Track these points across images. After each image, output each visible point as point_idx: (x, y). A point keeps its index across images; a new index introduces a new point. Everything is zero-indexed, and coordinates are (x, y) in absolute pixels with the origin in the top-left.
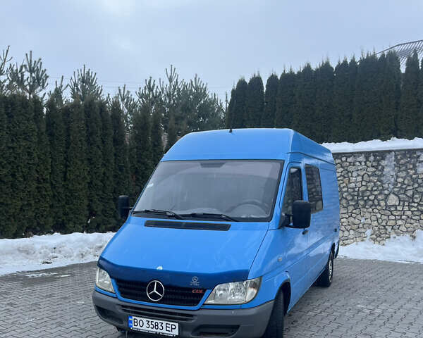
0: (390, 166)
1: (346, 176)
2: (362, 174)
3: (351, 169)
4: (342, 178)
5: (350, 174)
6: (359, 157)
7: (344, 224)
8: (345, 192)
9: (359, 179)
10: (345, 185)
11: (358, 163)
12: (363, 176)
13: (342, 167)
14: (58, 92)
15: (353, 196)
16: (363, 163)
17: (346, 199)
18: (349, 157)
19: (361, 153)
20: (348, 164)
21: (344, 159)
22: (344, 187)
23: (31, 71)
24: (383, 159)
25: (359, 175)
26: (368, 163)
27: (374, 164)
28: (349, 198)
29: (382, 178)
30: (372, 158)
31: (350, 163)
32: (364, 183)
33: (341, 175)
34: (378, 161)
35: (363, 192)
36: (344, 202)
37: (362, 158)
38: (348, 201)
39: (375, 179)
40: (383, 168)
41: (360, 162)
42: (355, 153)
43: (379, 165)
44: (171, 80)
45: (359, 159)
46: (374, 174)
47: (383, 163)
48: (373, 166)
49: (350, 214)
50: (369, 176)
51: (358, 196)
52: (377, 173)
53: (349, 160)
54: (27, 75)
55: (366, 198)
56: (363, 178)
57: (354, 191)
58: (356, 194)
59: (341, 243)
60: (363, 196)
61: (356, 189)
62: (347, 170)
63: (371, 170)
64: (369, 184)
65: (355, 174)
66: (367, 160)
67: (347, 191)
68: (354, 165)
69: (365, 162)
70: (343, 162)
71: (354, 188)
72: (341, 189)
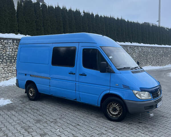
1: (4, 48)
4: (2, 49)
5: (6, 48)
6: (9, 40)
7: (6, 71)
9: (11, 50)
10: (4, 52)
12: (12, 49)
13: (2, 44)
15: (9, 58)
16: (12, 43)
17: (5, 59)
18: (5, 40)
22: (4, 54)
25: (10, 49)
26: (14, 43)
27: (17, 44)
28: (7, 59)
30: (15, 41)
31: (5, 43)
32: (13, 52)
33: (2, 48)
35: (13, 56)
36: (5, 60)
37: (11, 41)
38: (7, 60)
41: (10, 43)
42: (7, 38)
45: (9, 41)
46: (17, 48)
48: (16, 45)
49: (8, 66)
50: (15, 49)
51: (11, 57)
53: (5, 41)
55: (15, 59)
56: (12, 50)
57: (9, 56)
58: (10, 57)
59: (5, 79)
60: (13, 58)
61: (10, 55)
62: (4, 46)
63: (15, 46)
64: (15, 53)
65: (8, 48)
66: (13, 42)
67: (6, 56)
68: (7, 44)
69: (13, 43)
70: (2, 42)
71: (9, 54)
72: (2, 54)
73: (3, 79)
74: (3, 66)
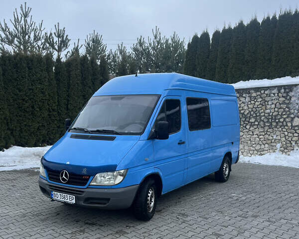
0: (296, 96)
1: (264, 104)
2: (275, 102)
3: (267, 99)
4: (260, 106)
5: (266, 103)
6: (273, 90)
7: (261, 140)
8: (263, 116)
9: (273, 106)
10: (263, 111)
11: (272, 95)
12: (276, 105)
13: (261, 98)
14: (76, 50)
15: (268, 119)
16: (276, 95)
17: (263, 121)
18: (266, 90)
19: (275, 87)
20: (265, 95)
21: (262, 92)
22: (262, 113)
23: (59, 36)
24: (291, 91)
25: (273, 104)
26: (280, 94)
27: (285, 95)
28: (265, 120)
29: (290, 106)
30: (283, 90)
31: (267, 94)
32: (276, 110)
33: (260, 104)
34: (288, 93)
35: (275, 116)
36: (262, 123)
37: (275, 91)
38: (265, 123)
39: (284, 106)
40: (291, 98)
41: (274, 94)
42: (271, 87)
43: (288, 95)
44: (156, 37)
45: (273, 92)
46: (284, 103)
47: (291, 94)
48: (283, 97)
49: (265, 132)
50: (280, 104)
51: (272, 119)
52: (286, 101)
53: (266, 92)
54: (56, 39)
55: (277, 121)
56: (276, 106)
57: (269, 115)
58: (270, 117)
59: (259, 153)
60: (275, 119)
61: (271, 114)
62: (264, 100)
63: (282, 99)
64: (280, 110)
65: (270, 103)
66: (279, 92)
67: (264, 115)
68: (269, 96)
69: (278, 94)
70: (262, 94)
71: (269, 113)
72: (260, 114)
73: (256, 152)
74: (258, 133)
